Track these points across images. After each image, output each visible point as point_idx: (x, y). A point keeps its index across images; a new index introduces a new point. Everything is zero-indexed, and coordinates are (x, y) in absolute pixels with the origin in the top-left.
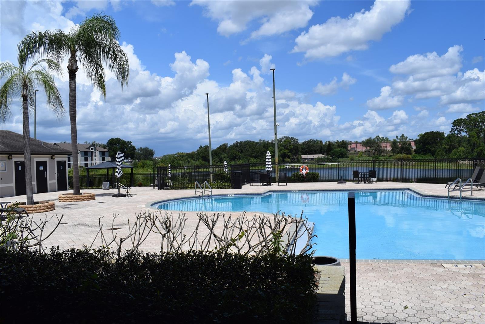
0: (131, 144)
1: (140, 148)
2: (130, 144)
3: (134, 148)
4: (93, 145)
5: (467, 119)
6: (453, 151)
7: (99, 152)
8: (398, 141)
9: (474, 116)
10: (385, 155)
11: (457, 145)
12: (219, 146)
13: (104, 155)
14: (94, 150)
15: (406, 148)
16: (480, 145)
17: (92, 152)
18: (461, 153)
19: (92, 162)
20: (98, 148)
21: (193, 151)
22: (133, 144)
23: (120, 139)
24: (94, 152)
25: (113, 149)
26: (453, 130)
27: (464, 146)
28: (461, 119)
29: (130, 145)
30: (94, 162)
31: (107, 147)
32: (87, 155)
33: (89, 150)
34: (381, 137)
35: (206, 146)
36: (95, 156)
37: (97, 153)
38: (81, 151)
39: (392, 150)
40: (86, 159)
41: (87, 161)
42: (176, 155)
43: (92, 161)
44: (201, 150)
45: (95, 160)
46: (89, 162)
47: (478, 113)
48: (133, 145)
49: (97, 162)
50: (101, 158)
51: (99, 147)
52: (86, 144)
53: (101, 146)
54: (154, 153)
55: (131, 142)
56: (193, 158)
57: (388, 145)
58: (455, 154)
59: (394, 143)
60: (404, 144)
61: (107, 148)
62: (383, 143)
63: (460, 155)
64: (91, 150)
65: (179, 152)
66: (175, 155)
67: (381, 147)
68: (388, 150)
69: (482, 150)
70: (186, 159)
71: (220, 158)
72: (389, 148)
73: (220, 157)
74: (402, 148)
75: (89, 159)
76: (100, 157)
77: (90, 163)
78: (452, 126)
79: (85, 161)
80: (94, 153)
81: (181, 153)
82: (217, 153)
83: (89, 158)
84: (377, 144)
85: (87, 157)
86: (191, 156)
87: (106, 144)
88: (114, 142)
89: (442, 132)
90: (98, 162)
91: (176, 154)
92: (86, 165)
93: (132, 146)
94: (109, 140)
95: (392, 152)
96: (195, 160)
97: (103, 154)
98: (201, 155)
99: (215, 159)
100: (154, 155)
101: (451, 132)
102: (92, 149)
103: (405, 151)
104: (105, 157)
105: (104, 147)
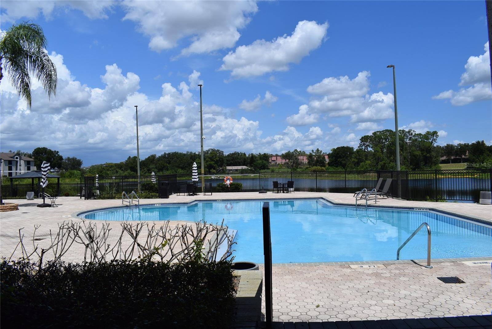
0: (58, 153)
1: (67, 158)
2: (57, 154)
3: (61, 158)
4: (18, 154)
5: (373, 136)
6: (361, 164)
7: (24, 161)
8: (314, 154)
9: (379, 133)
10: (303, 167)
11: (364, 159)
12: (147, 157)
13: (30, 164)
14: (18, 160)
15: (321, 161)
16: (383, 159)
17: (17, 162)
18: (368, 166)
19: (16, 171)
20: (23, 157)
21: (122, 162)
22: (60, 154)
23: (47, 149)
24: (19, 161)
25: (39, 158)
26: (361, 146)
27: (370, 160)
28: (368, 136)
29: (57, 155)
30: (18, 171)
31: (33, 156)
32: (12, 164)
33: (14, 159)
34: (298, 151)
35: (134, 157)
36: (20, 165)
37: (22, 162)
38: (4, 160)
39: (309, 162)
40: (10, 169)
41: (12, 170)
42: (104, 166)
43: (16, 170)
44: (130, 161)
45: (20, 169)
46: (13, 171)
47: (382, 131)
48: (60, 155)
49: (22, 171)
50: (26, 167)
51: (25, 156)
52: (10, 153)
53: (26, 156)
54: (82, 163)
55: (58, 152)
56: (121, 168)
57: (305, 158)
58: (363, 167)
59: (310, 157)
60: (319, 157)
61: (33, 157)
62: (300, 156)
63: (367, 168)
64: (16, 159)
65: (108, 163)
66: (104, 165)
67: (298, 160)
68: (304, 163)
69: (385, 164)
70: (114, 169)
71: (149, 169)
72: (306, 161)
73: (148, 168)
74: (317, 161)
75: (14, 168)
76: (26, 166)
77: (14, 172)
78: (360, 141)
79: (9, 170)
80: (19, 163)
81: (109, 164)
82: (145, 164)
83: (13, 167)
84: (295, 157)
85: (12, 167)
86: (120, 166)
87: (32, 153)
88: (40, 152)
89: (352, 147)
90: (24, 171)
91: (105, 164)
92: (10, 174)
93: (59, 156)
94: (35, 150)
95: (308, 164)
96: (123, 170)
97: (28, 163)
98: (130, 165)
99: (143, 169)
100: (82, 164)
101: (359, 147)
102: (17, 158)
103: (319, 164)
104: (31, 167)
105: (30, 156)
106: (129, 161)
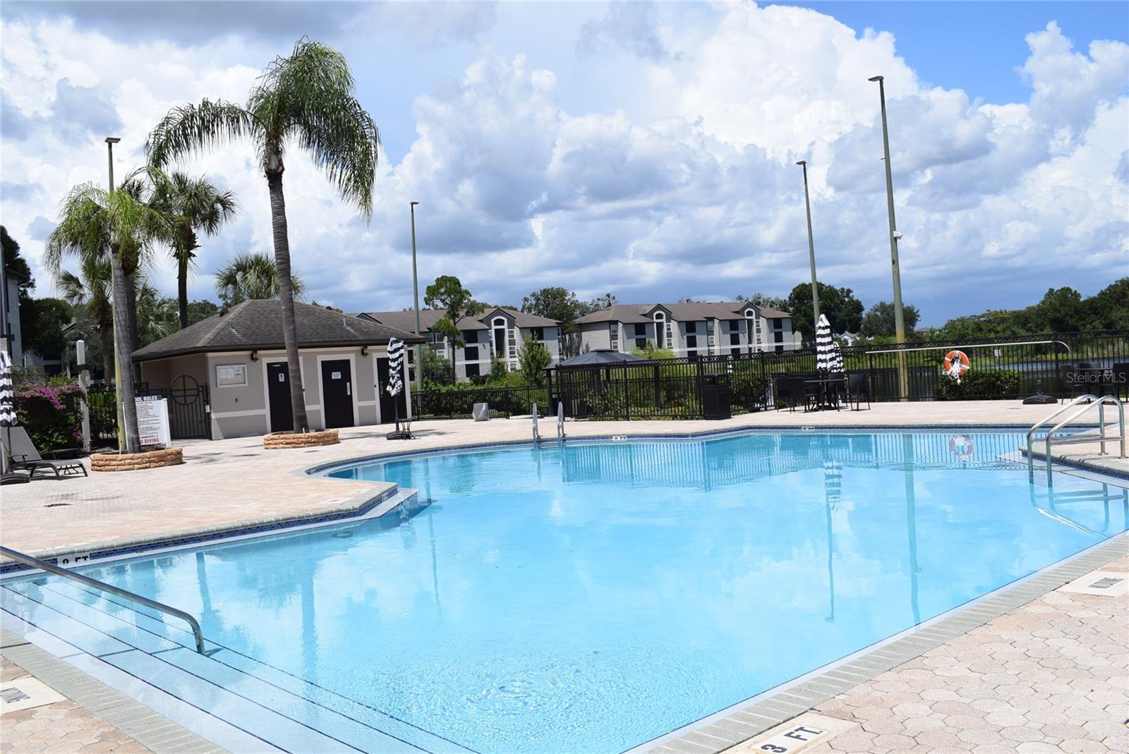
0: (851, 295)
1: (879, 305)
2: (848, 296)
3: (858, 307)
4: (756, 304)
7: (767, 319)
12: (1104, 287)
13: (781, 327)
14: (753, 317)
17: (750, 322)
19: (750, 346)
20: (763, 311)
21: (1031, 305)
22: (856, 295)
23: (823, 285)
24: (755, 321)
25: (805, 310)
29: (846, 299)
30: (755, 345)
31: (790, 306)
32: (738, 329)
33: (743, 317)
35: (1062, 289)
36: (759, 331)
37: (763, 322)
38: (720, 320)
40: (735, 340)
41: (738, 343)
42: (982, 319)
43: (750, 342)
44: (1051, 303)
45: (759, 340)
46: (743, 346)
48: (855, 298)
49: (762, 345)
50: (773, 334)
51: (771, 306)
52: (739, 301)
53: (775, 307)
54: (918, 316)
55: (849, 291)
56: (1026, 325)
61: (791, 309)
64: (748, 315)
65: (992, 310)
66: (981, 317)
70: (1008, 328)
71: (1109, 321)
73: (1106, 319)
75: (743, 338)
76: (771, 332)
77: (744, 348)
79: (732, 344)
80: (755, 324)
81: (996, 312)
82: (1096, 308)
83: (741, 335)
85: (738, 335)
86: (1024, 321)
87: (788, 299)
88: (805, 293)
90: (767, 345)
91: (983, 316)
92: (736, 352)
93: (853, 301)
94: (794, 290)
96: (1032, 330)
97: (777, 324)
98: (1051, 315)
99: (1090, 324)
100: (917, 320)
102: (750, 314)
104: (784, 333)
105: (784, 307)
106: (1048, 303)
